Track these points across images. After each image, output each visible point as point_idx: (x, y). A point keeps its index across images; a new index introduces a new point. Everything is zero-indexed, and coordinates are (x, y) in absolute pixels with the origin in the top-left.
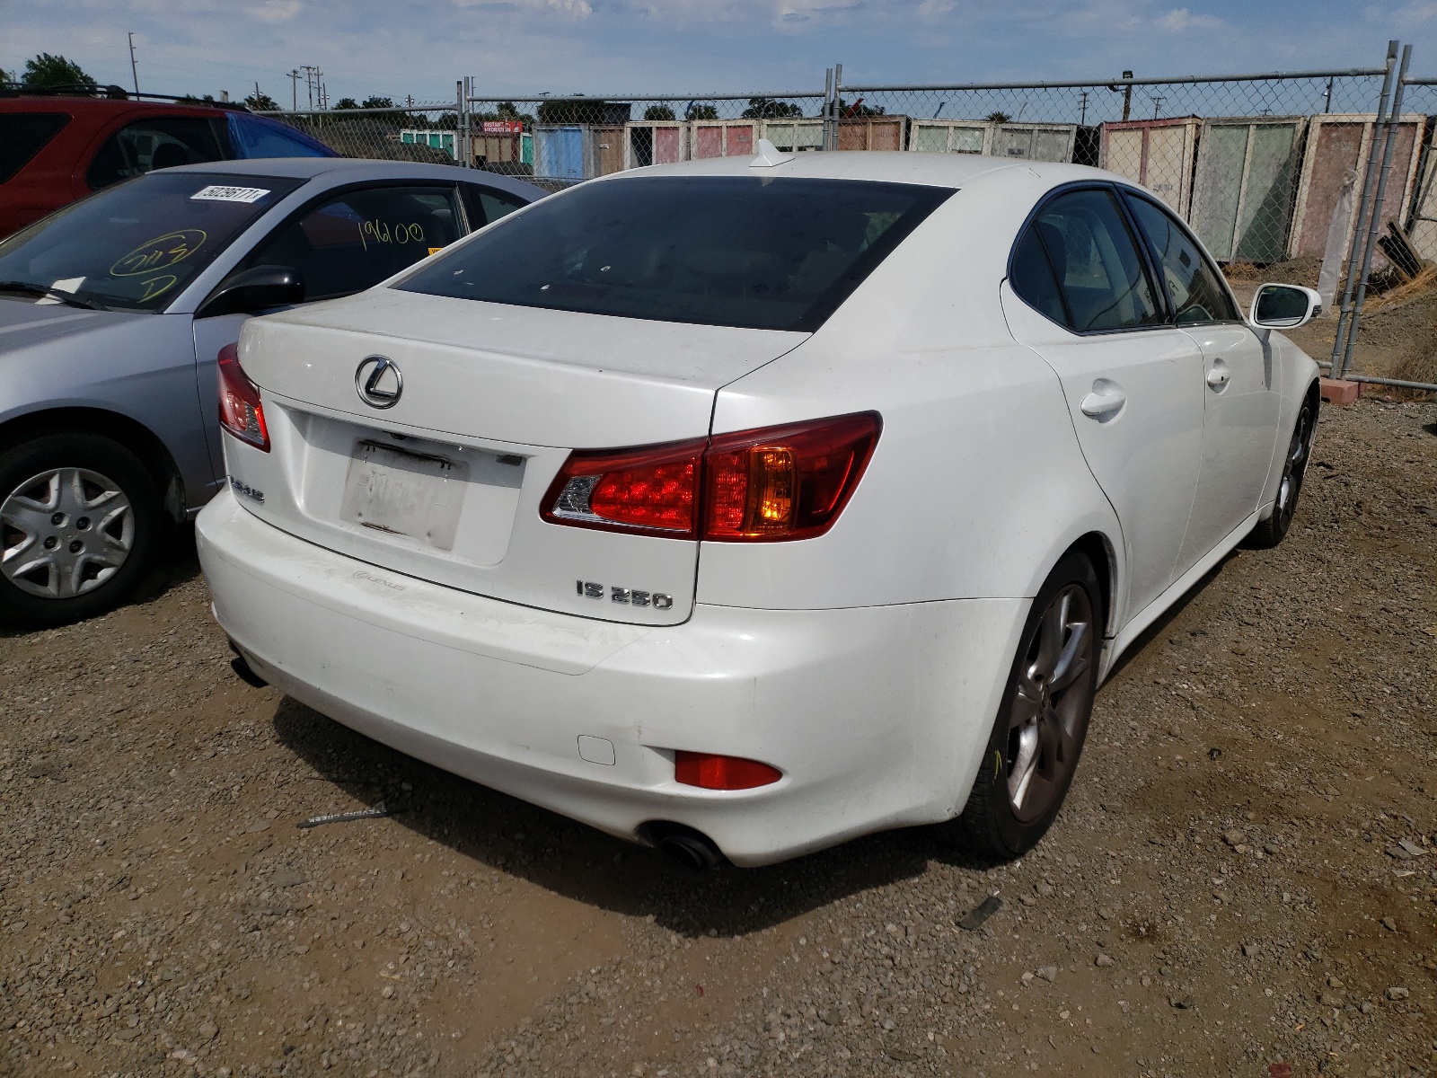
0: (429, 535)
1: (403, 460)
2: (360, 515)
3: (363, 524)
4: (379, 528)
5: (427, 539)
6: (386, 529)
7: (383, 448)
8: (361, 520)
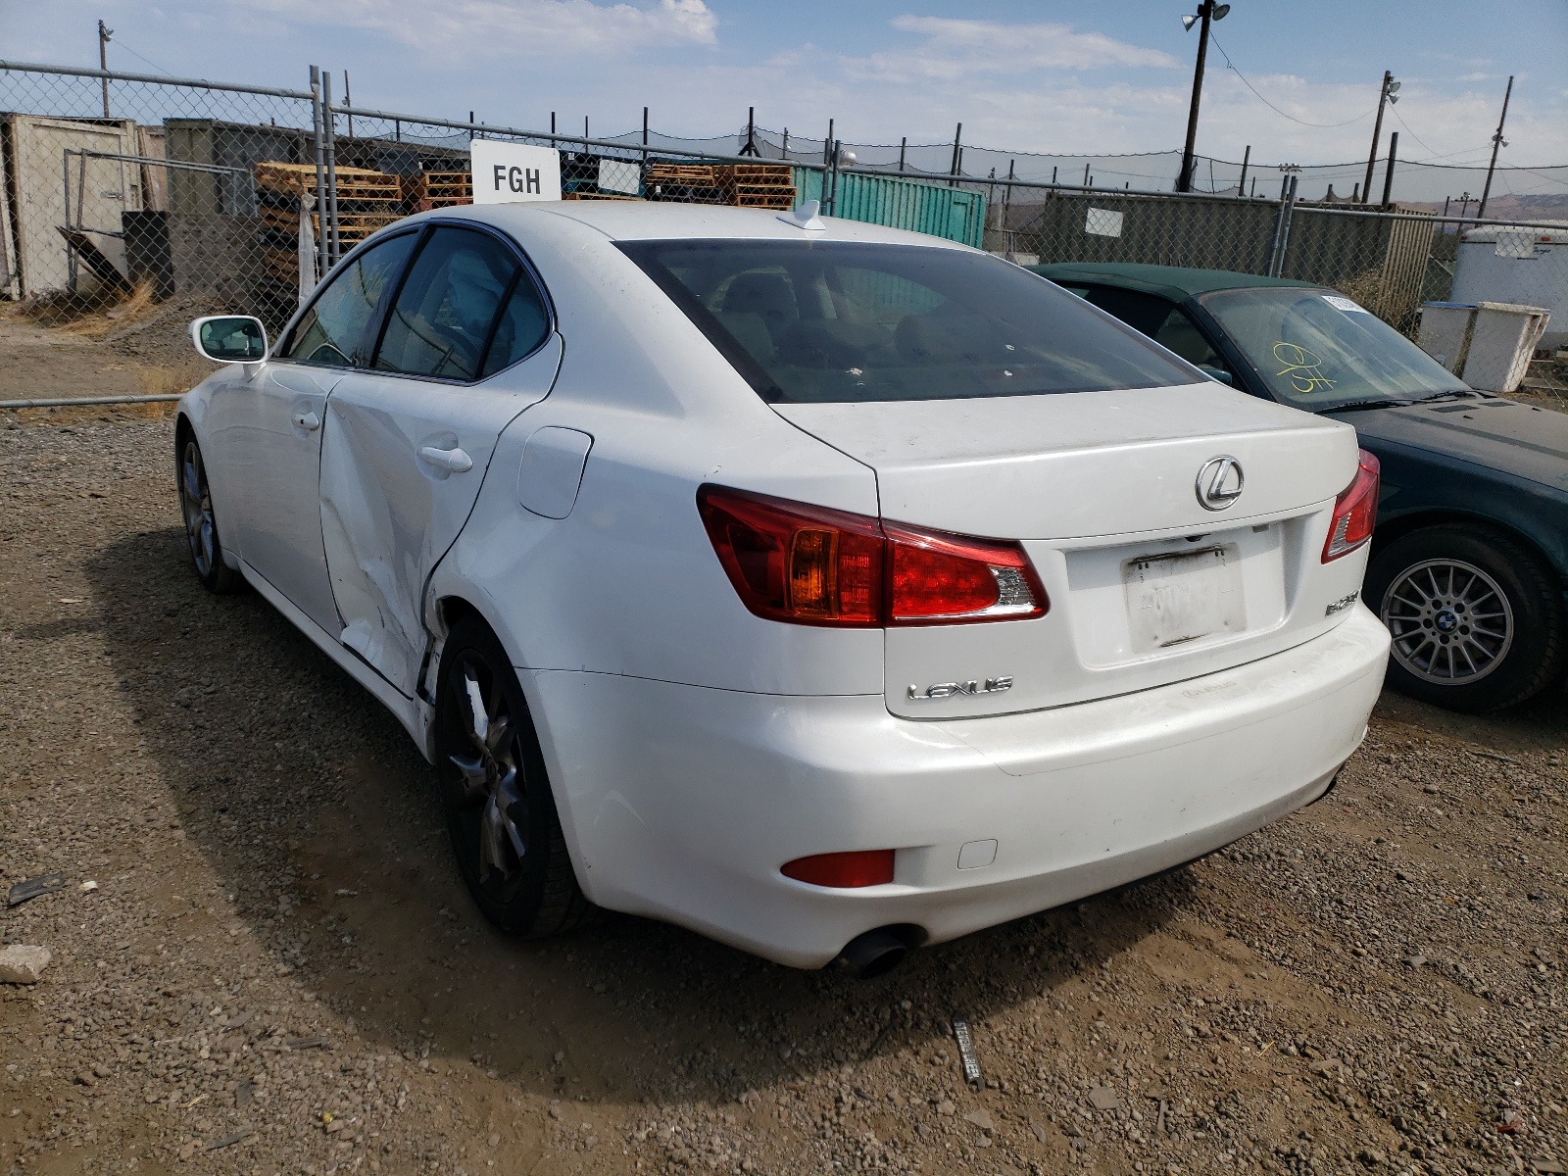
0: (1226, 623)
1: (1180, 563)
2: (1156, 638)
3: (1163, 646)
4: (1179, 641)
5: (1226, 628)
6: (1187, 639)
7: (1157, 560)
8: (1159, 642)
